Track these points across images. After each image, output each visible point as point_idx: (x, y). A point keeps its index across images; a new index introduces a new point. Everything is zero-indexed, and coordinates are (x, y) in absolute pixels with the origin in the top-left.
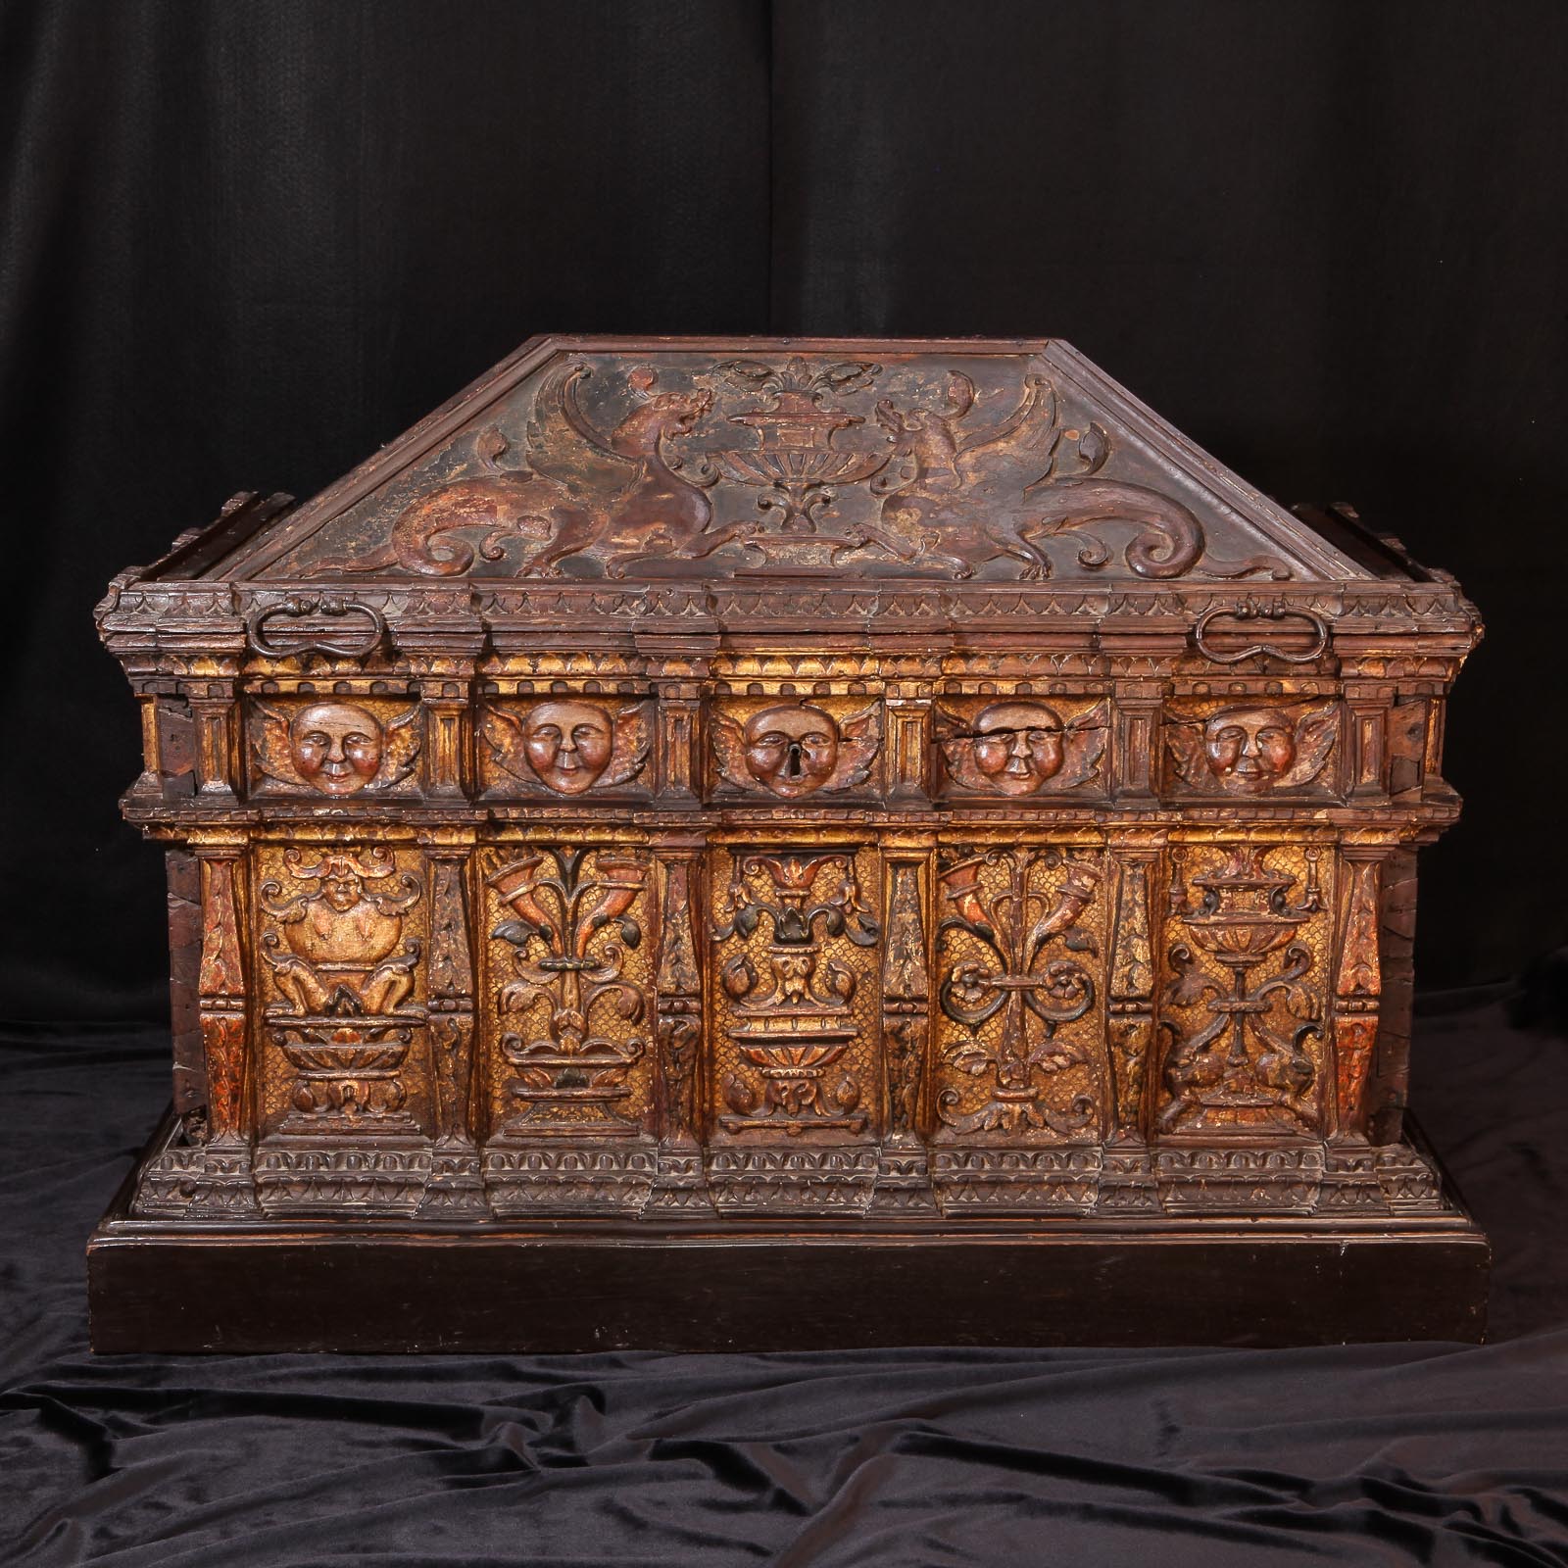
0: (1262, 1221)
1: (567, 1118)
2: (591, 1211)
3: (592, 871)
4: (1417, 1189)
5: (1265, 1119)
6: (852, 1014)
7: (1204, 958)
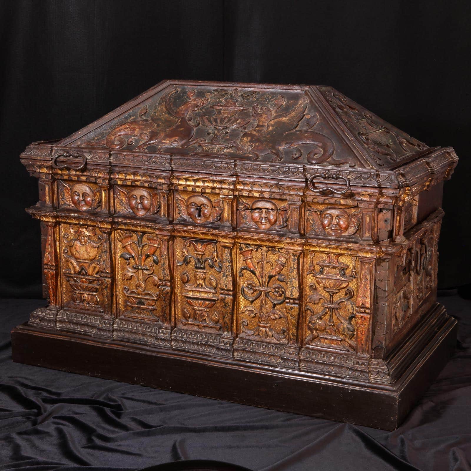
0: (327, 377)
1: (140, 314)
2: (139, 342)
3: (146, 240)
4: (382, 375)
5: (339, 345)
6: (216, 293)
7: (320, 289)
